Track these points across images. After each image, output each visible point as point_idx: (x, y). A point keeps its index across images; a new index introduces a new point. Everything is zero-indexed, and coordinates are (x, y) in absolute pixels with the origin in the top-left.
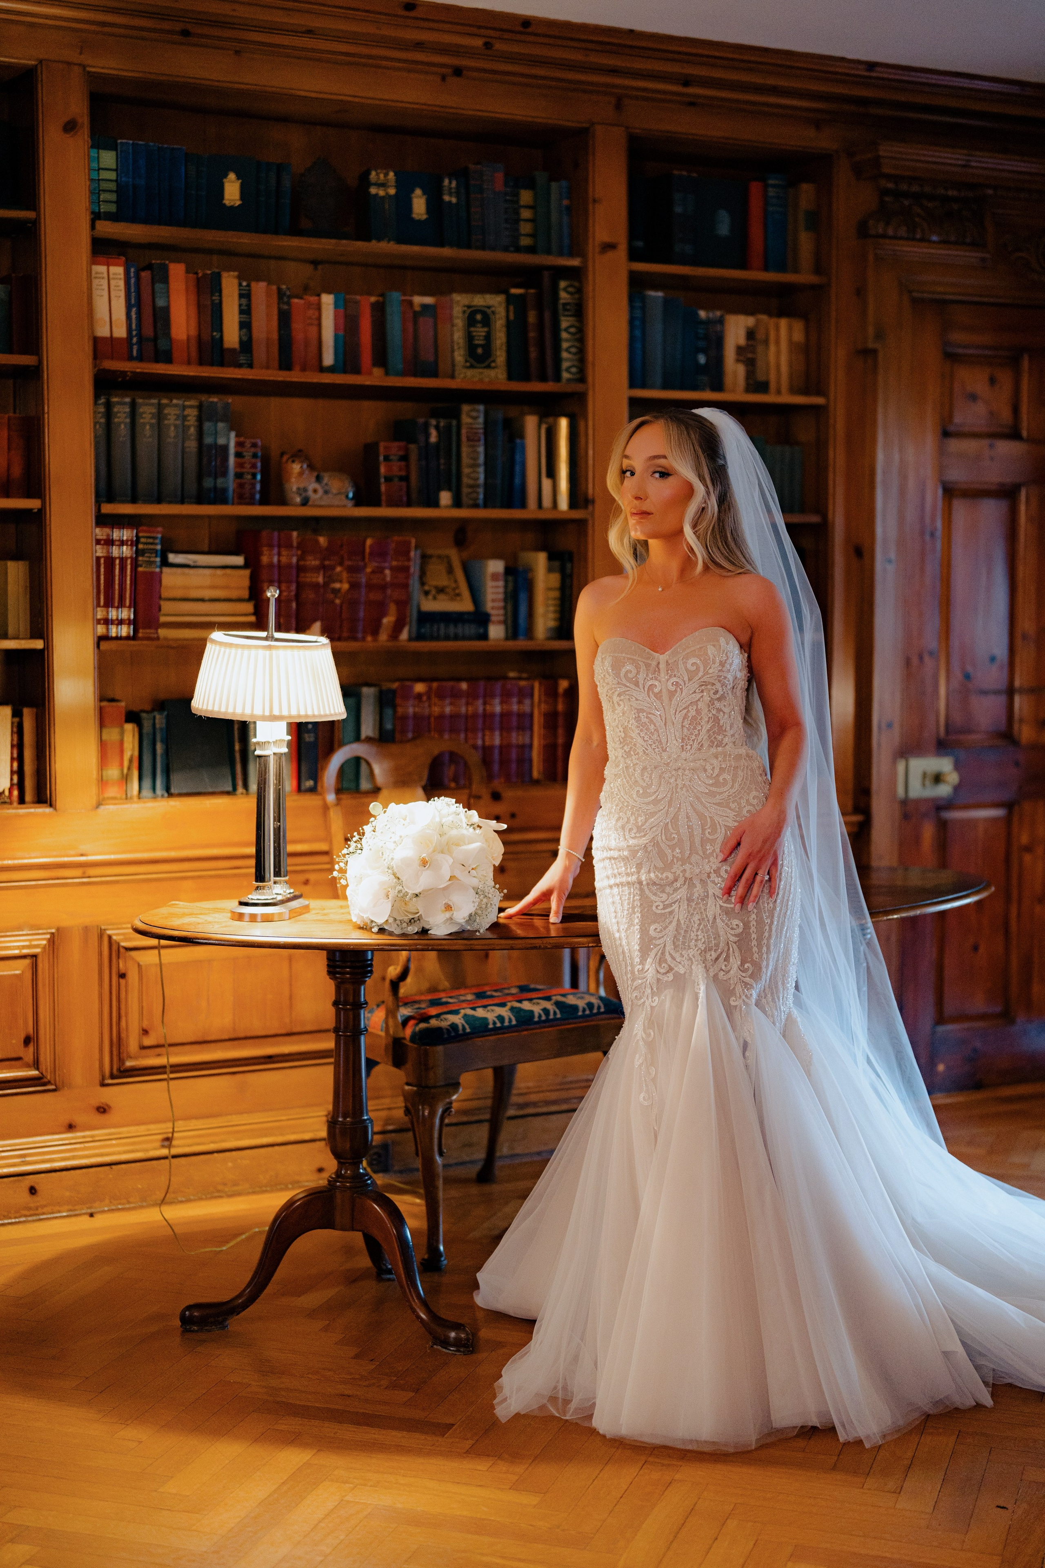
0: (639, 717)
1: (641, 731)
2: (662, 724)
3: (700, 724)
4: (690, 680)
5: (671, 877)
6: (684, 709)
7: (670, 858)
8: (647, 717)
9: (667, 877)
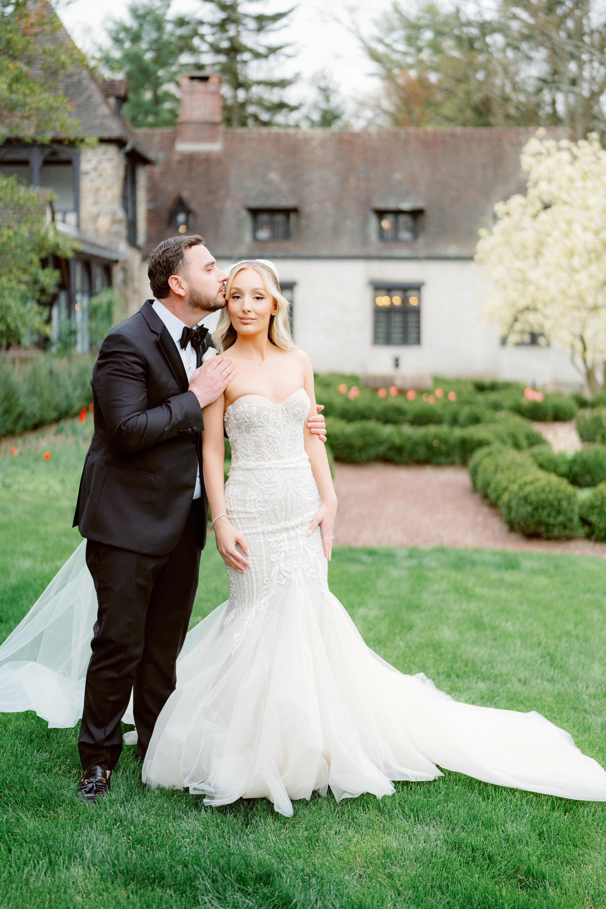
0: (267, 440)
1: (268, 447)
2: (280, 444)
3: (296, 442)
4: (293, 419)
5: (279, 528)
6: (290, 435)
7: (279, 518)
8: (272, 440)
9: (277, 529)
